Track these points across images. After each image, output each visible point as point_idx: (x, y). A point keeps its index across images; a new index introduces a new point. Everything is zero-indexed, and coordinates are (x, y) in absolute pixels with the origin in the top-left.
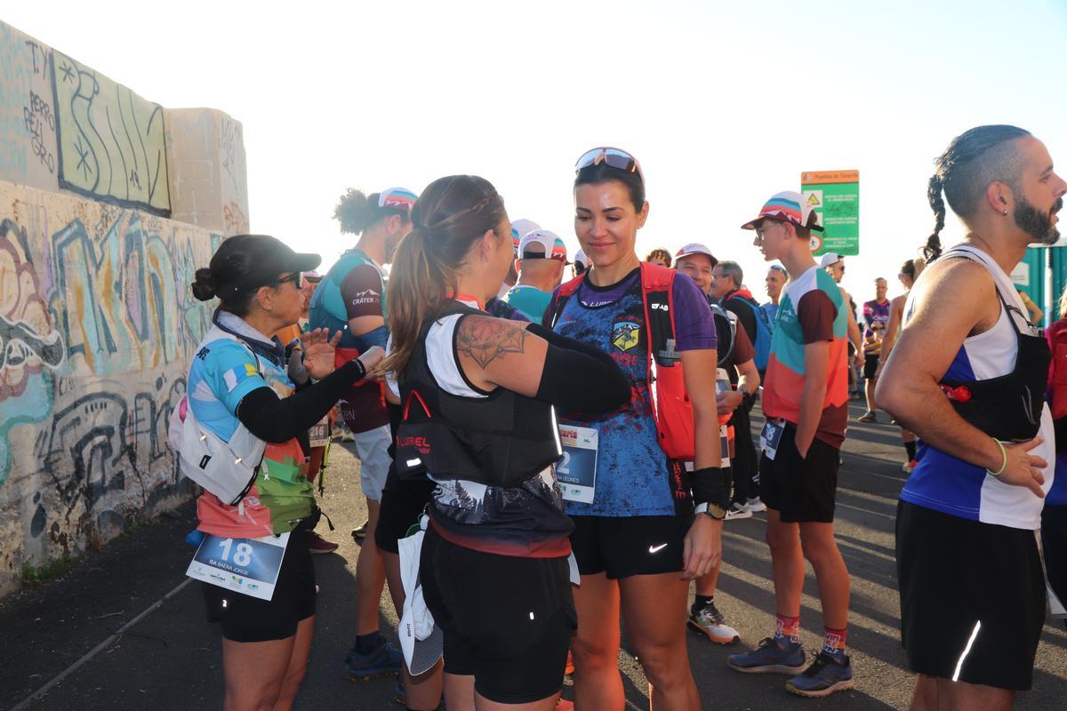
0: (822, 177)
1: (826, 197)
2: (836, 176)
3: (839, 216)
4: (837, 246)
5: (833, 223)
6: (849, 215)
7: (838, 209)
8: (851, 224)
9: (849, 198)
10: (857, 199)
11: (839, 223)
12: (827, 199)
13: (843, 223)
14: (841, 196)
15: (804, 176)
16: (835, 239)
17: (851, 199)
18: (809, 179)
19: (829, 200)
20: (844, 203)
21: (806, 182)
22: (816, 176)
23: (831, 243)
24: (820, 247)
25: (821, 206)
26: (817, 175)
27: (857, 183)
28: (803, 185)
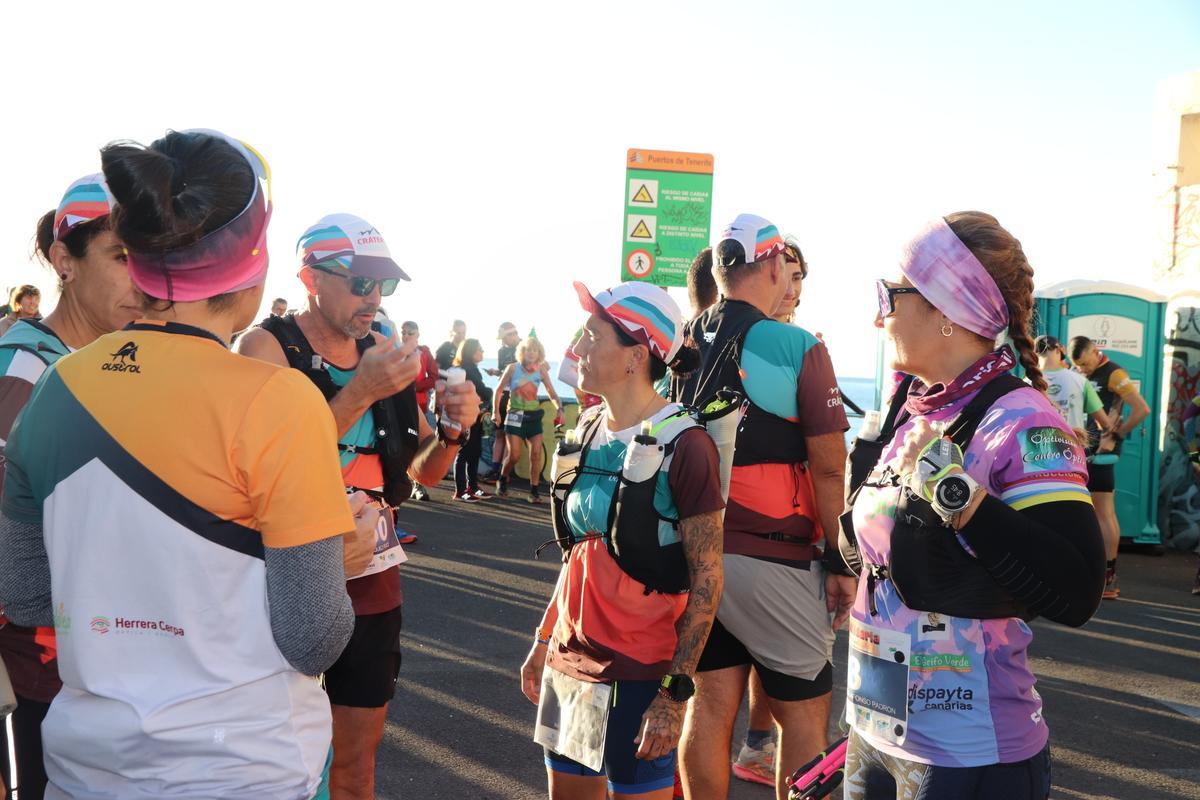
0: (658, 160)
1: (663, 192)
2: (680, 161)
3: (681, 223)
4: (677, 271)
5: (672, 234)
6: (696, 225)
7: (680, 213)
8: (697, 239)
9: (698, 197)
10: (709, 200)
11: (680, 234)
12: (664, 195)
13: (687, 235)
14: (686, 193)
15: (633, 155)
16: (673, 260)
17: (699, 200)
18: (640, 161)
19: (667, 198)
20: (690, 205)
21: (633, 165)
22: (650, 158)
23: (667, 265)
24: (650, 270)
25: (654, 205)
26: (651, 155)
27: (712, 174)
28: (629, 169)
